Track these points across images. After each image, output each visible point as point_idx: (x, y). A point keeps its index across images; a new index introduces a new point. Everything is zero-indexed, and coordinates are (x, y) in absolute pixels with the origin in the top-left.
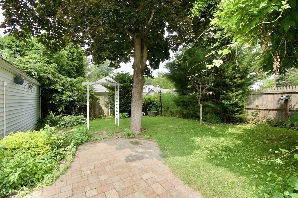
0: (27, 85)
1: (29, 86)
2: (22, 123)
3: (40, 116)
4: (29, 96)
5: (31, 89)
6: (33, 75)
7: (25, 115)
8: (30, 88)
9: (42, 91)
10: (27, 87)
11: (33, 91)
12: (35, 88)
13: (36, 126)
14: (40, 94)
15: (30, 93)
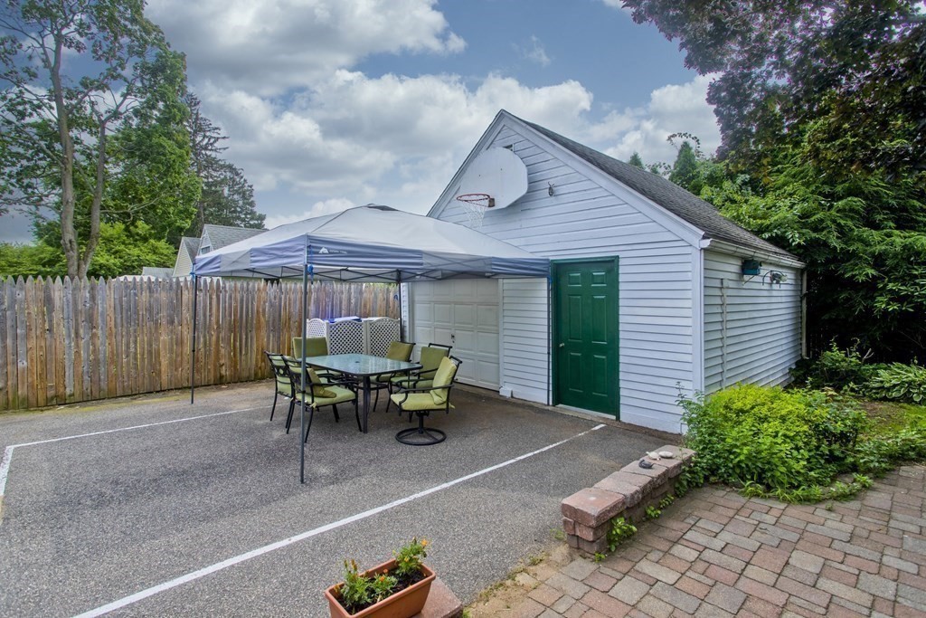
0: (769, 275)
1: (774, 275)
2: (756, 364)
3: (804, 354)
4: (774, 300)
5: (778, 283)
6: (791, 240)
7: (764, 348)
8: (775, 282)
9: (808, 281)
10: (768, 280)
11: (783, 287)
12: (789, 277)
13: (793, 379)
14: (805, 291)
15: (775, 293)
